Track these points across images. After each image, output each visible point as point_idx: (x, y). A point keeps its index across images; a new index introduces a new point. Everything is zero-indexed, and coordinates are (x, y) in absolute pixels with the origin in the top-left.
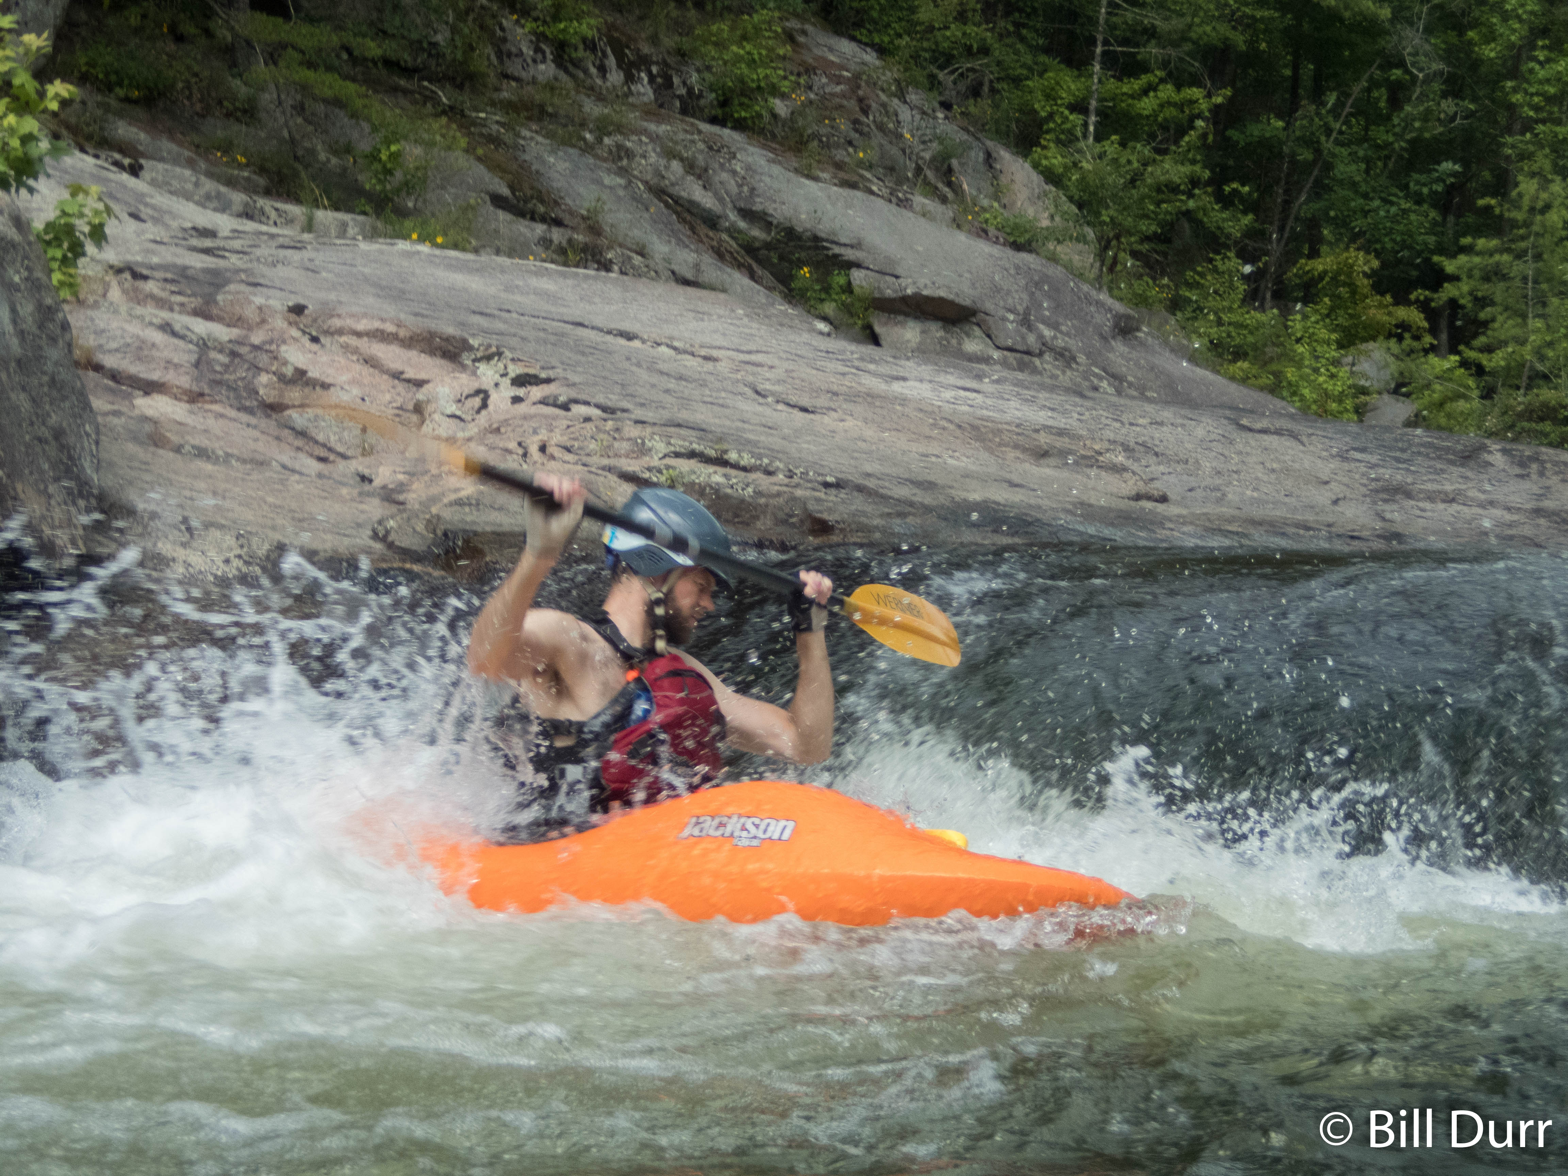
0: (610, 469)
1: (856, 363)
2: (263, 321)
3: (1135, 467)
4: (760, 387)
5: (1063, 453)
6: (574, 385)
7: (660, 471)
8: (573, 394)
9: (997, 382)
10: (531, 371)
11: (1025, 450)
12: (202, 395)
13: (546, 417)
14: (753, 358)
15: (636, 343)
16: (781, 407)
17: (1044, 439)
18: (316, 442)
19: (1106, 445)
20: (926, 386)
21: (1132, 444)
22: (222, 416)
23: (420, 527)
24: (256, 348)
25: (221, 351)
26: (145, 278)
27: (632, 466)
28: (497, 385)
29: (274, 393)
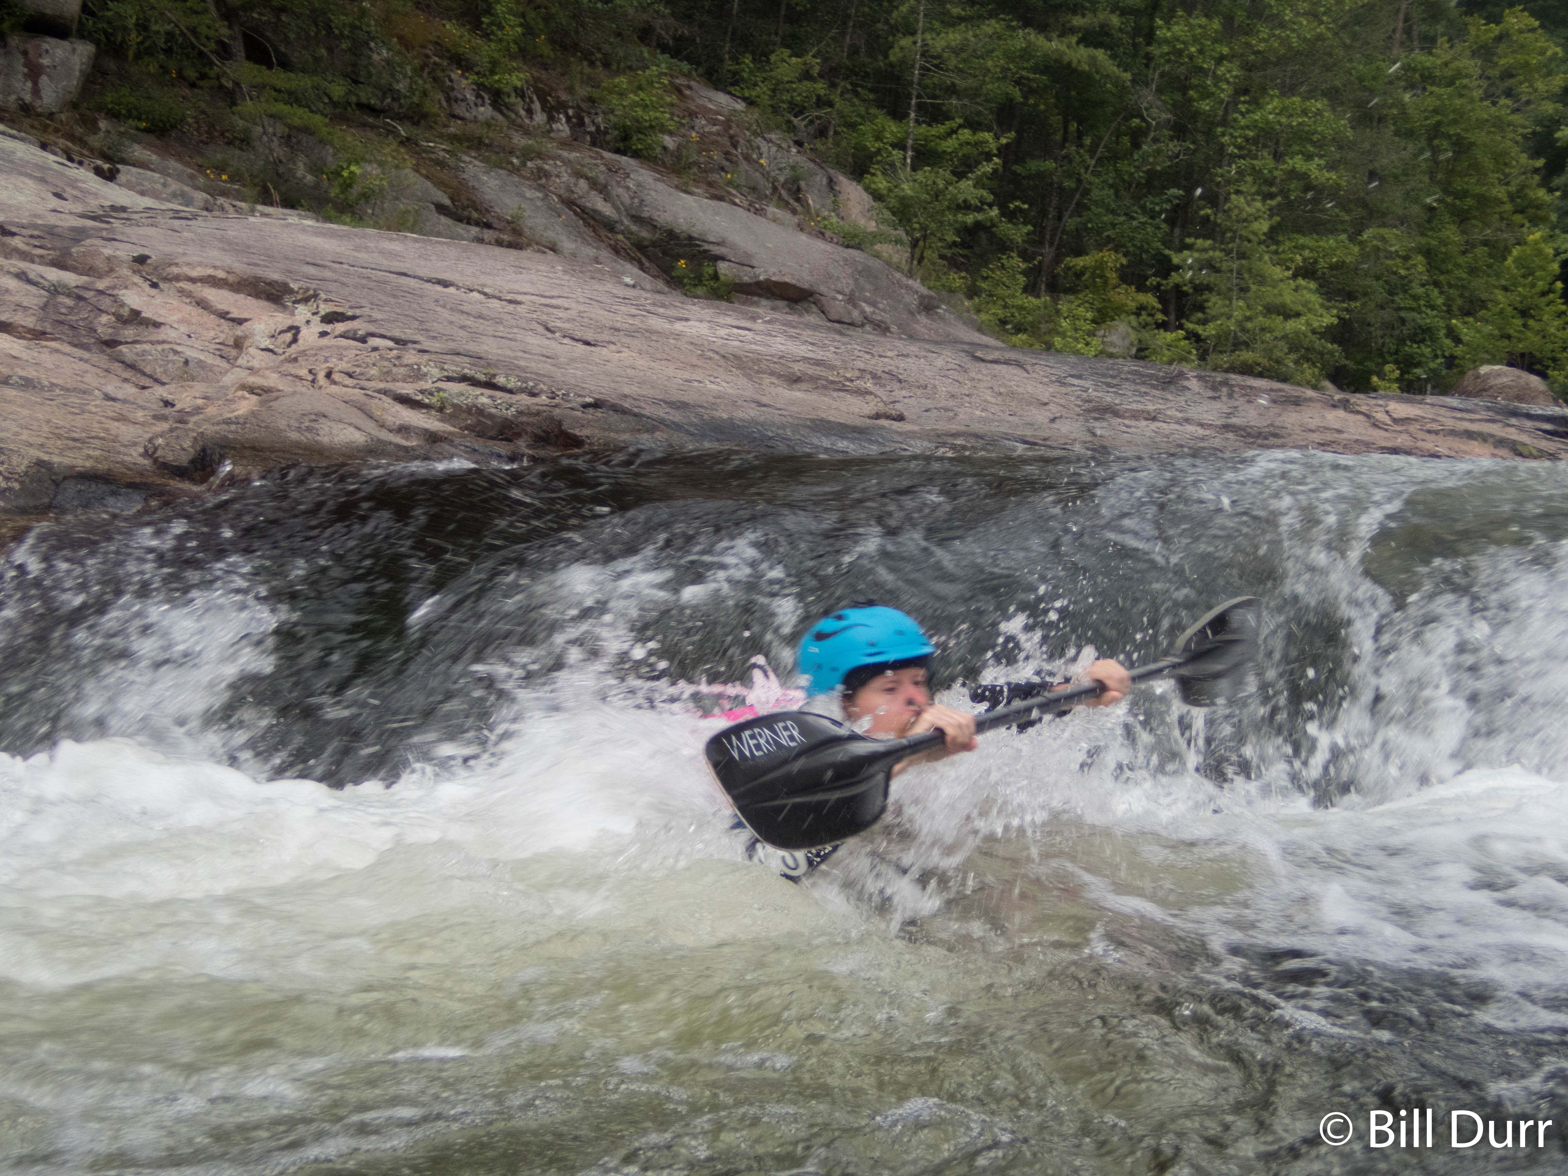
0: (385, 392)
1: (648, 307)
2: (112, 270)
3: (880, 392)
4: (551, 325)
5: (813, 379)
6: (375, 321)
7: (431, 394)
8: (372, 328)
9: (769, 322)
10: (339, 310)
11: (780, 376)
12: (44, 333)
13: (338, 347)
14: (554, 302)
15: (452, 290)
16: (566, 341)
17: (797, 368)
18: (144, 374)
19: (857, 374)
20: (705, 325)
21: (879, 373)
22: (57, 351)
23: (187, 444)
24: (101, 292)
25: (69, 295)
26: (13, 234)
27: (407, 389)
28: (308, 322)
29: (110, 331)
